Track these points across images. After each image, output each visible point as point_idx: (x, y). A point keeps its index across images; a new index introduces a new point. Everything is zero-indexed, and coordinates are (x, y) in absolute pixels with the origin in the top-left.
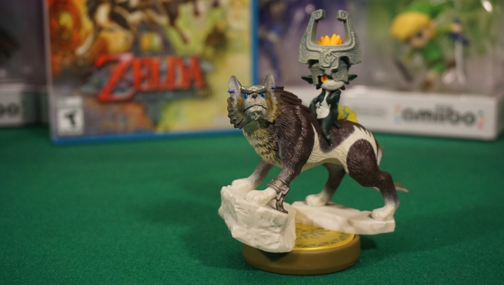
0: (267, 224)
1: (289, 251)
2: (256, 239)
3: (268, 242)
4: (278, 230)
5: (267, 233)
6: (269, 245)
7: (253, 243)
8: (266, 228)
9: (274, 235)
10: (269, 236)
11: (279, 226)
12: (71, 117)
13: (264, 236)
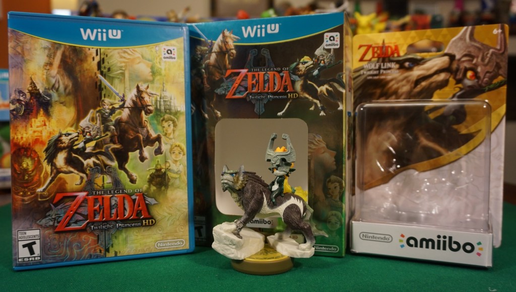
0: (228, 243)
1: (241, 259)
2: (222, 250)
3: (229, 252)
4: (234, 247)
5: (228, 247)
6: (229, 254)
7: (221, 252)
8: (227, 245)
9: (232, 249)
10: (229, 250)
11: (234, 245)
12: (30, 246)
13: (226, 249)
